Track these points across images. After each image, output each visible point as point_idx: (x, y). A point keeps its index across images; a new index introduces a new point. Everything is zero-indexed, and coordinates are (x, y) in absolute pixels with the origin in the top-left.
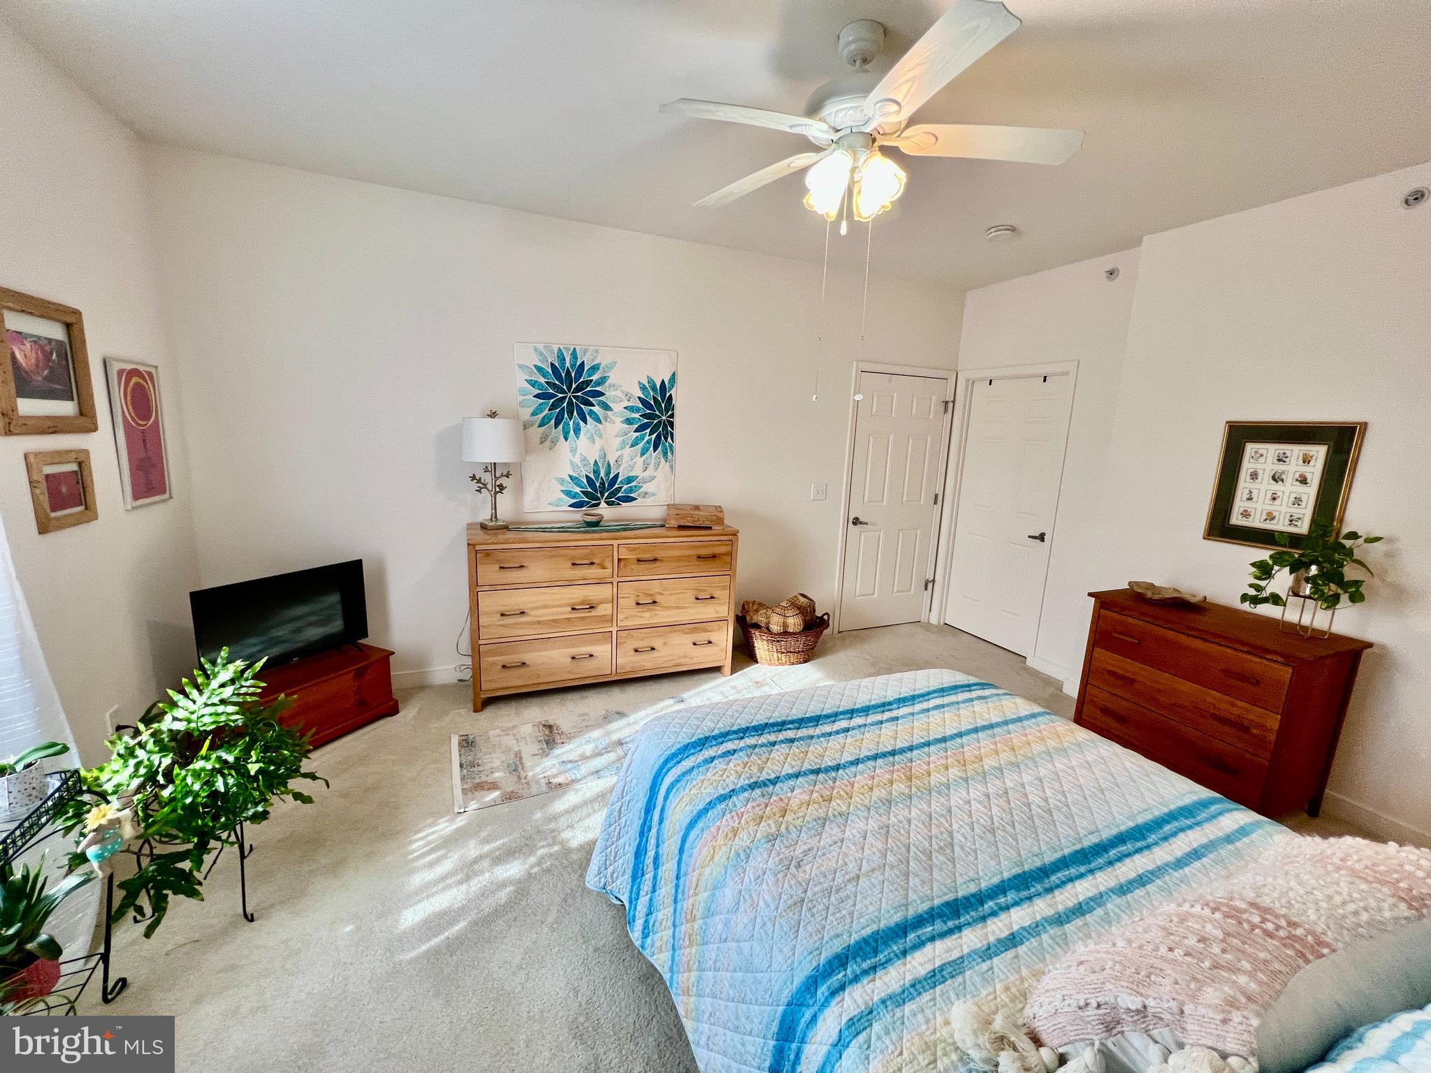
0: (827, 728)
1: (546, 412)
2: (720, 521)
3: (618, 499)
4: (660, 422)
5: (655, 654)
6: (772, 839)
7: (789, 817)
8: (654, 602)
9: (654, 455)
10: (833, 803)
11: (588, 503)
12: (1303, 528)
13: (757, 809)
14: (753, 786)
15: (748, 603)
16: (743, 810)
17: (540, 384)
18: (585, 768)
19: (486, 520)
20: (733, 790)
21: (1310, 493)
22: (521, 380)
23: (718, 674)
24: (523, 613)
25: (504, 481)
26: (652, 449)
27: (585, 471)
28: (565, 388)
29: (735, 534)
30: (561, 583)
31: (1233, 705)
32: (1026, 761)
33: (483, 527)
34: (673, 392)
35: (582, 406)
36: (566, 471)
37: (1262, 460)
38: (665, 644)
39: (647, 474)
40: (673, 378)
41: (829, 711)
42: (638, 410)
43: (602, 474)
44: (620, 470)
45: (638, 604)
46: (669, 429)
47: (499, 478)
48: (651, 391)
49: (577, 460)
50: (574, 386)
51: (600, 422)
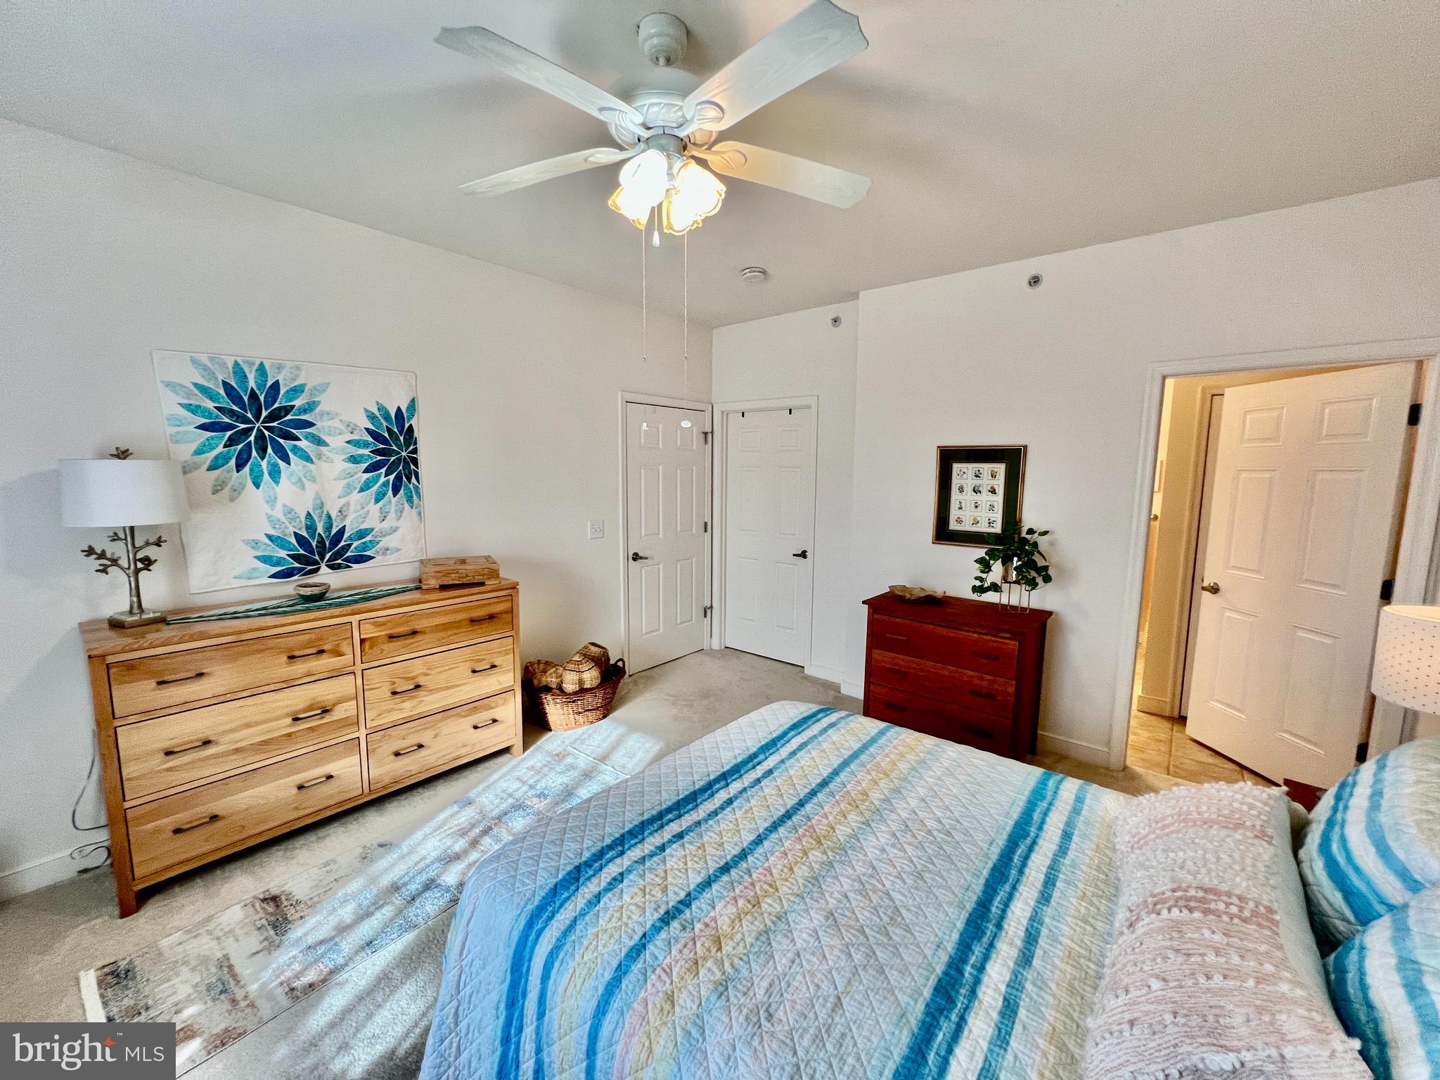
0: (709, 806)
1: (220, 449)
2: (494, 574)
3: (347, 560)
4: (399, 459)
5: (423, 752)
6: (722, 988)
7: (727, 948)
8: (418, 687)
9: (394, 500)
10: (764, 906)
11: (303, 569)
12: (997, 529)
13: (686, 951)
14: (667, 919)
15: (532, 664)
16: (668, 960)
17: (207, 410)
18: (347, 945)
19: (122, 613)
20: (644, 935)
21: (999, 499)
22: (171, 404)
23: (507, 756)
24: (207, 743)
25: (151, 552)
26: (390, 492)
27: (292, 528)
28: (249, 415)
29: (514, 587)
30: (272, 687)
31: (982, 679)
32: (904, 784)
33: (116, 625)
34: (413, 422)
35: (281, 441)
36: (259, 531)
37: (965, 476)
38: (436, 736)
39: (386, 525)
40: (412, 405)
41: (702, 783)
42: (366, 445)
43: (320, 530)
44: (347, 523)
45: (394, 693)
46: (412, 467)
47: (141, 548)
48: (383, 421)
49: (278, 513)
50: (264, 413)
51: (312, 462)
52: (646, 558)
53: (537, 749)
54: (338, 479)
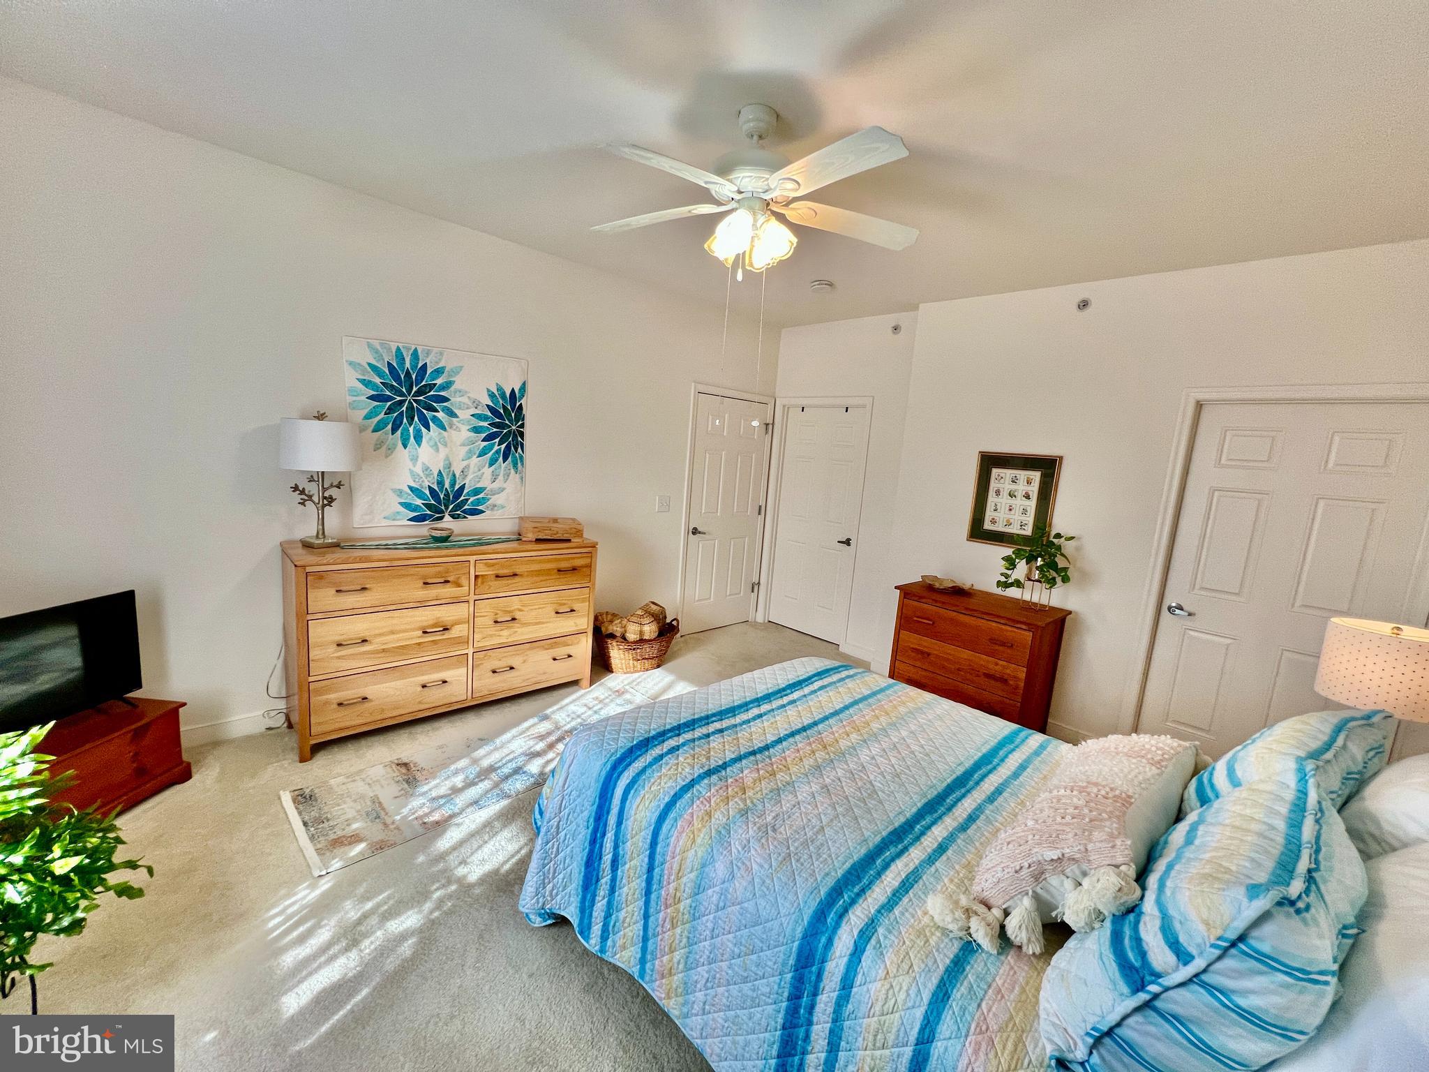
0: (744, 717)
1: (382, 415)
2: (579, 533)
3: (464, 512)
4: (510, 432)
5: (513, 673)
6: (744, 813)
7: (750, 793)
8: (514, 619)
9: (503, 465)
10: (778, 776)
11: (432, 516)
12: (1028, 531)
13: (721, 791)
14: (709, 773)
15: (601, 614)
16: (708, 794)
17: (375, 384)
18: (461, 800)
19: (311, 537)
20: (693, 780)
21: (1032, 504)
22: (351, 379)
24: (364, 641)
25: (333, 492)
26: (501, 459)
27: (427, 482)
28: (404, 390)
29: (594, 546)
30: (411, 605)
31: (997, 664)
32: (900, 721)
33: (307, 545)
34: (523, 401)
35: (425, 412)
36: (404, 480)
37: (1002, 481)
38: (524, 662)
39: (496, 485)
40: (523, 387)
41: (739, 702)
42: (485, 418)
43: (447, 485)
44: (467, 481)
45: (496, 622)
46: (519, 439)
47: (327, 489)
48: (500, 400)
49: (418, 469)
50: (415, 389)
51: (445, 429)
52: (705, 533)
53: (600, 685)
54: (463, 445)
